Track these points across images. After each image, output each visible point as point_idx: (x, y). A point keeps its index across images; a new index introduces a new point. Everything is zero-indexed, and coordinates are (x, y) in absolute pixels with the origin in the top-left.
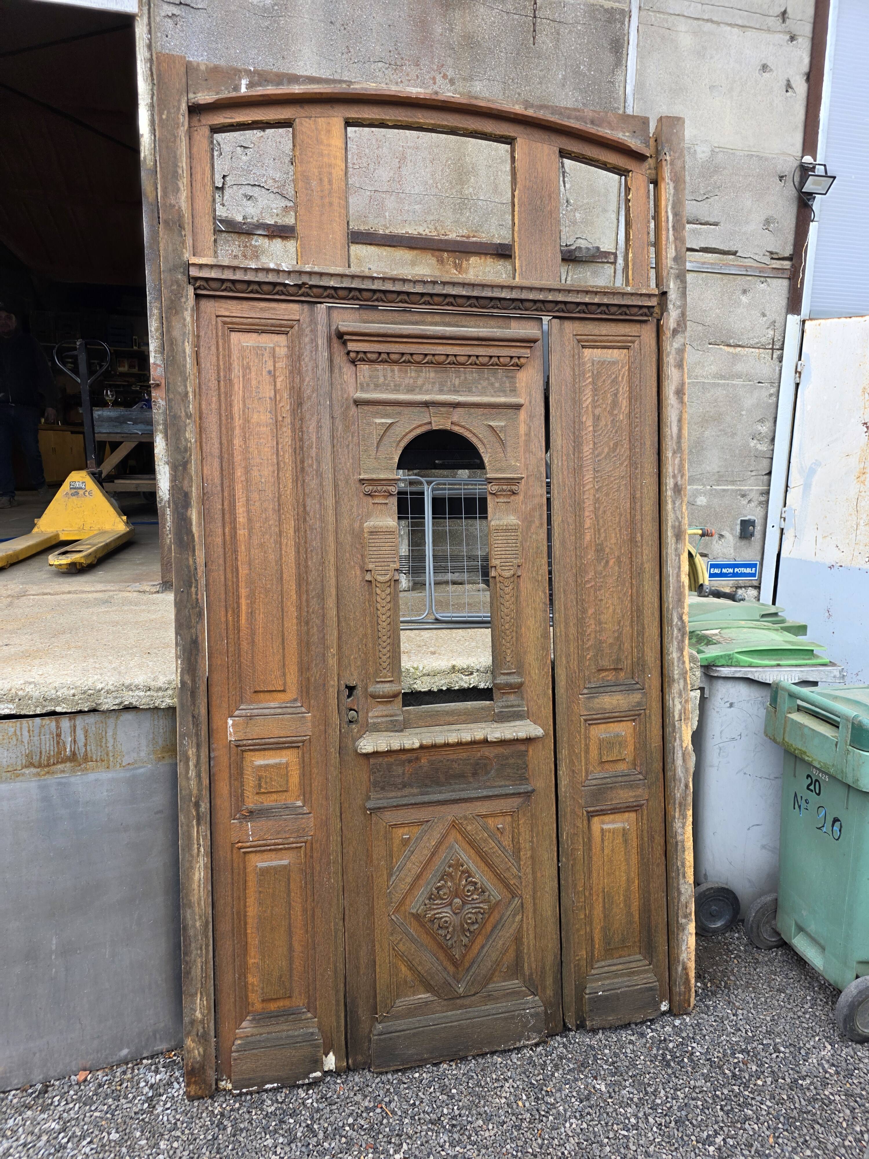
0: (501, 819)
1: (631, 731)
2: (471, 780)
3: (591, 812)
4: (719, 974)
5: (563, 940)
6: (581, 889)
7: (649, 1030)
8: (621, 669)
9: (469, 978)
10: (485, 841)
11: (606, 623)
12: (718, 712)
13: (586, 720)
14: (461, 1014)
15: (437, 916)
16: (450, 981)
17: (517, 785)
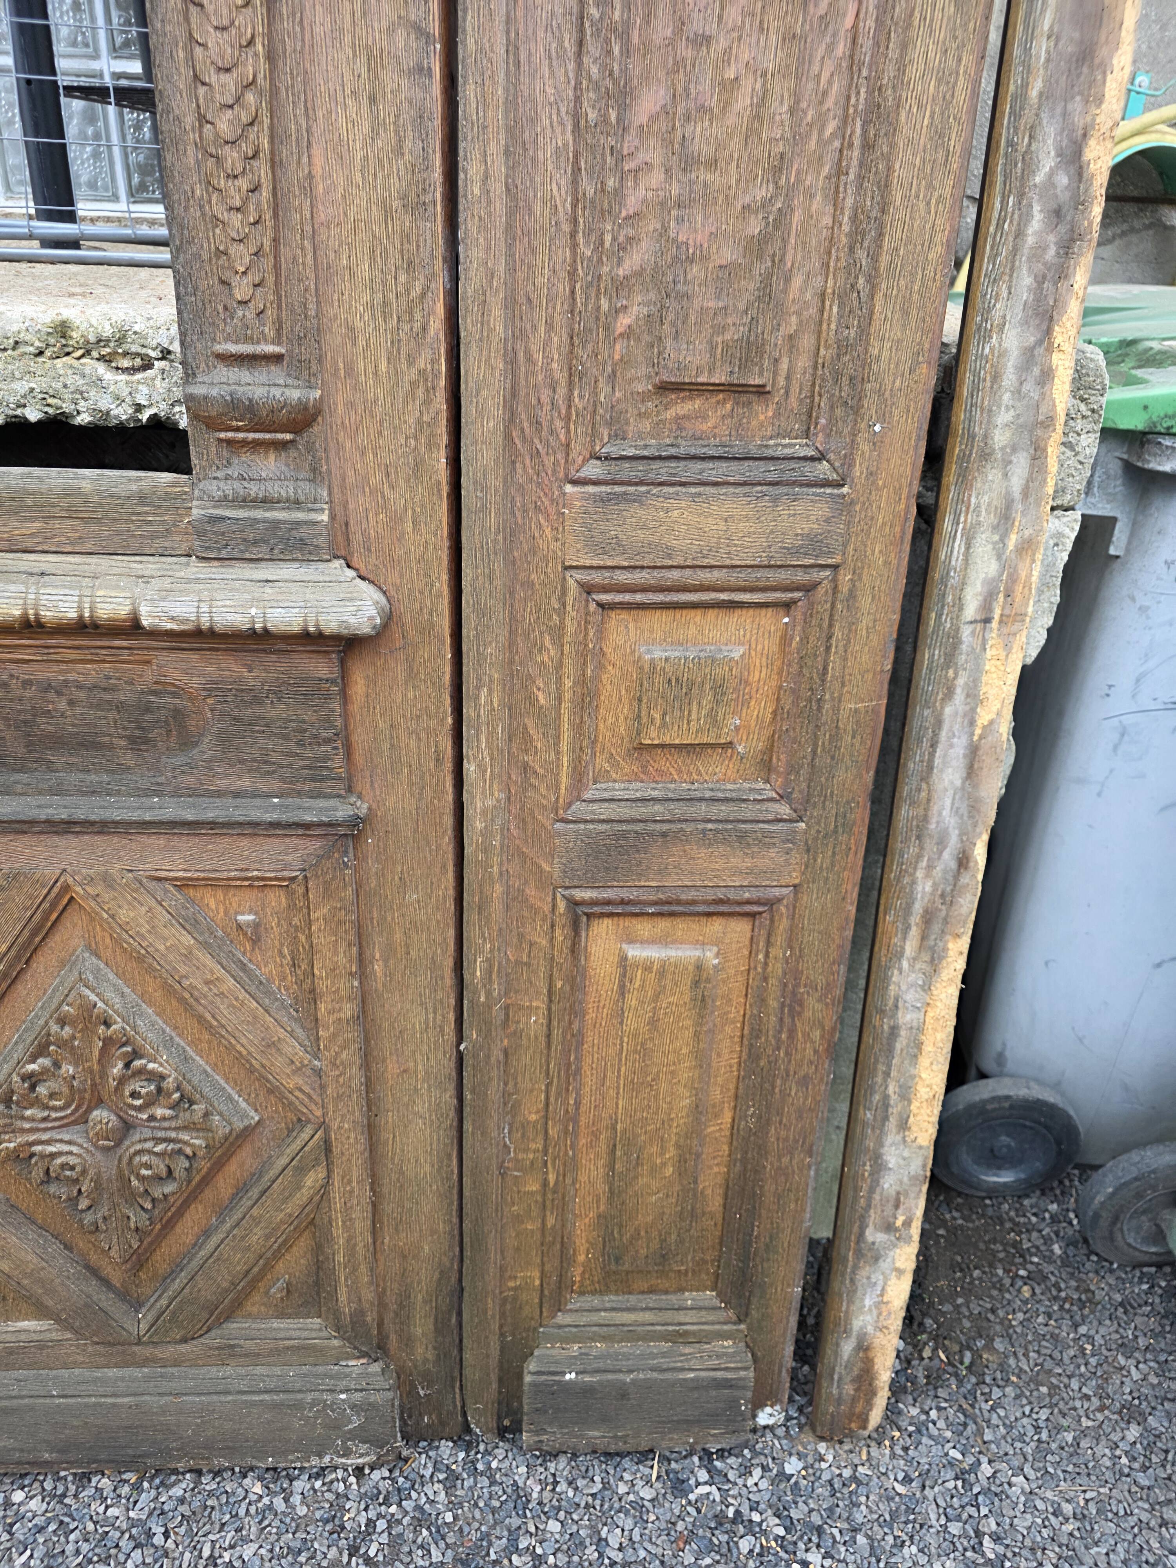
0: (250, 897)
1: (770, 645)
2: (129, 759)
3: (582, 903)
4: (967, 1324)
5: (466, 1239)
6: (533, 1117)
7: (703, 1476)
8: (761, 391)
9: (164, 1302)
10: (188, 956)
11: (712, 164)
12: (1143, 609)
13: (588, 589)
14: (147, 1379)
15: (38, 1148)
16: (104, 1304)
17: (299, 794)
